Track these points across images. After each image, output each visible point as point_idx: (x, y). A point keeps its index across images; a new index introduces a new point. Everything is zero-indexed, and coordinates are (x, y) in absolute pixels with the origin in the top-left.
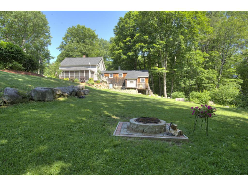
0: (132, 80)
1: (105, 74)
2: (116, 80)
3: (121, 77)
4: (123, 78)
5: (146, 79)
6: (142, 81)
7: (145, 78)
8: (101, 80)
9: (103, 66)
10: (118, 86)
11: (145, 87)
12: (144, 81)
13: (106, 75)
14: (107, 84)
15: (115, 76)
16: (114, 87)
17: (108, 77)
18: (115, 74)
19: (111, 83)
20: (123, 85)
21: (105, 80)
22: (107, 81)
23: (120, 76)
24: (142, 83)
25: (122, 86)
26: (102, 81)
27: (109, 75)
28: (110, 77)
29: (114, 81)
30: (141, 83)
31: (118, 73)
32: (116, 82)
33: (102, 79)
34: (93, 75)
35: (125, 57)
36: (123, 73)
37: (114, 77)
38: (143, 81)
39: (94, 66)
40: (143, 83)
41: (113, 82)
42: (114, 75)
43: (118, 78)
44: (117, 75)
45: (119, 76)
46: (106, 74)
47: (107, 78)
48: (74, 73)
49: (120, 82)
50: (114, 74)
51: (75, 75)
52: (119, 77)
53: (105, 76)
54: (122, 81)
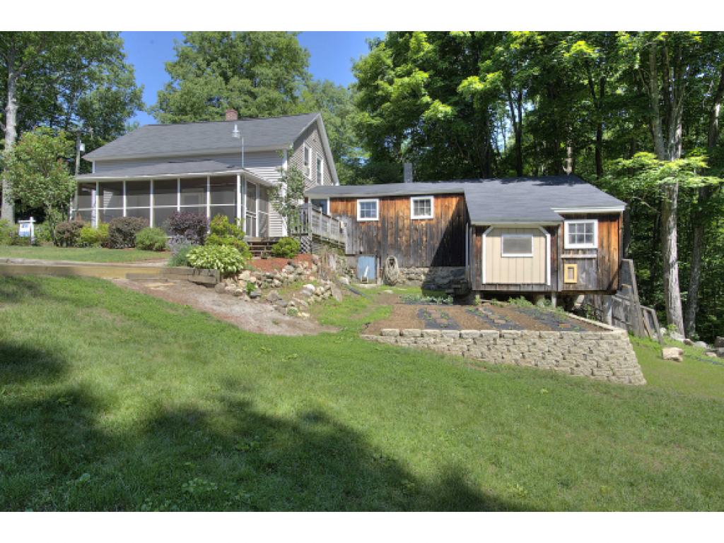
0: (525, 237)
1: (333, 199)
2: (398, 231)
3: (426, 216)
4: (434, 222)
5: (605, 224)
6: (573, 240)
7: (596, 222)
8: (310, 237)
9: (322, 163)
10: (406, 270)
11: (599, 281)
12: (589, 239)
13: (341, 206)
14: (346, 259)
15: (392, 213)
16: (383, 273)
17: (354, 218)
18: (393, 198)
19: (370, 252)
20: (435, 258)
21: (334, 237)
22: (345, 240)
23: (416, 210)
24: (577, 251)
25: (426, 270)
26: (316, 239)
27: (354, 208)
28: (359, 219)
29: (385, 236)
30: (569, 250)
31: (407, 197)
32: (396, 247)
33: (316, 225)
34: (264, 208)
35: (442, 109)
36: (437, 196)
37: (383, 218)
38: (581, 240)
39: (269, 157)
40: (584, 251)
41: (379, 243)
42: (382, 208)
43: (407, 222)
44: (399, 204)
45: (410, 212)
46: (342, 199)
47: (343, 222)
48: (152, 196)
49: (418, 244)
50: (383, 198)
51: (156, 204)
52: (413, 217)
53: (335, 211)
54: (432, 238)
